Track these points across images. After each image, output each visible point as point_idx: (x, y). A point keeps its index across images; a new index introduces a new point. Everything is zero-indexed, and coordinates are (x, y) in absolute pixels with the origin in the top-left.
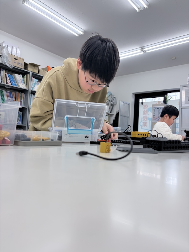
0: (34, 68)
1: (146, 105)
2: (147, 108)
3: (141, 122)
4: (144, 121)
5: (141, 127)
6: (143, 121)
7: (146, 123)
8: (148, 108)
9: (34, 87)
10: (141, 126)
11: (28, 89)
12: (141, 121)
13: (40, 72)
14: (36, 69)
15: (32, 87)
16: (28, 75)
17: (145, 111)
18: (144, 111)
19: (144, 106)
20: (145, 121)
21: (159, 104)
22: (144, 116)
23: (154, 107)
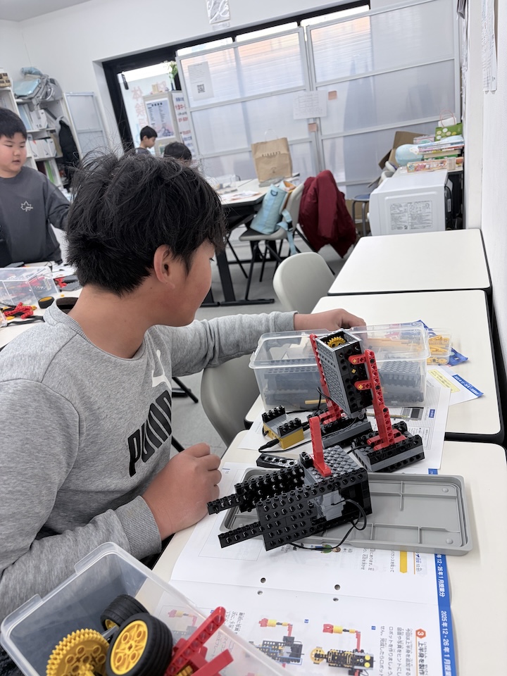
1: (137, 89)
2: (141, 96)
17: (140, 106)
18: (137, 106)
22: (142, 119)
23: (147, 102)
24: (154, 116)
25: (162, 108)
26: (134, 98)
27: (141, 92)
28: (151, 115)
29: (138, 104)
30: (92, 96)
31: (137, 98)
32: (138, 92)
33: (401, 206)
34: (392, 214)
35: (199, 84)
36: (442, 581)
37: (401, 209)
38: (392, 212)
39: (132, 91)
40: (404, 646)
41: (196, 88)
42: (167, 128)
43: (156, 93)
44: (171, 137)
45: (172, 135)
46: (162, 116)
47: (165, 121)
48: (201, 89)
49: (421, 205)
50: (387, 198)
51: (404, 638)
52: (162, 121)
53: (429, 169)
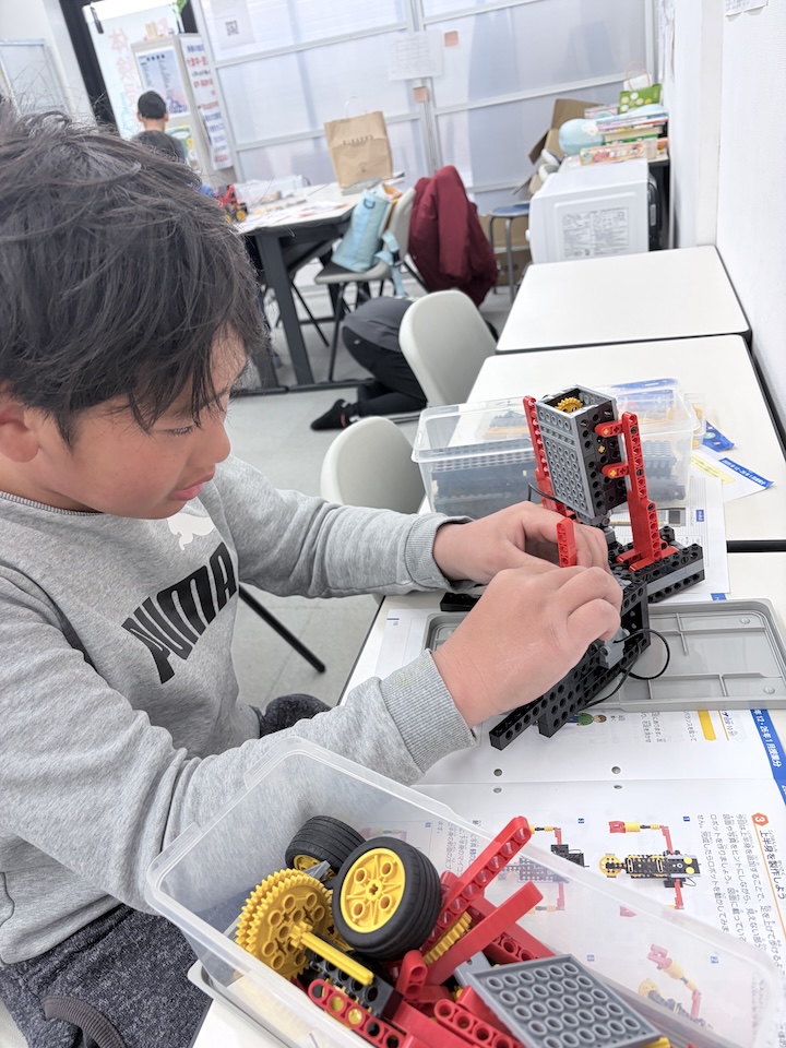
1: (118, 32)
2: (125, 45)
17: (124, 63)
22: (129, 84)
23: (139, 54)
24: (151, 78)
25: (165, 65)
26: (113, 48)
27: (126, 38)
28: (147, 76)
29: (121, 59)
30: (42, 45)
31: (119, 48)
32: (121, 38)
33: (579, 218)
34: (565, 231)
35: (229, 20)
36: (773, 746)
37: (580, 222)
38: (566, 227)
39: (110, 37)
40: (740, 838)
41: (224, 27)
42: (175, 99)
43: (153, 37)
44: (183, 114)
45: (185, 110)
46: (166, 78)
47: (171, 86)
48: (232, 28)
49: (611, 215)
50: (557, 205)
51: (736, 827)
52: (167, 87)
53: (615, 158)
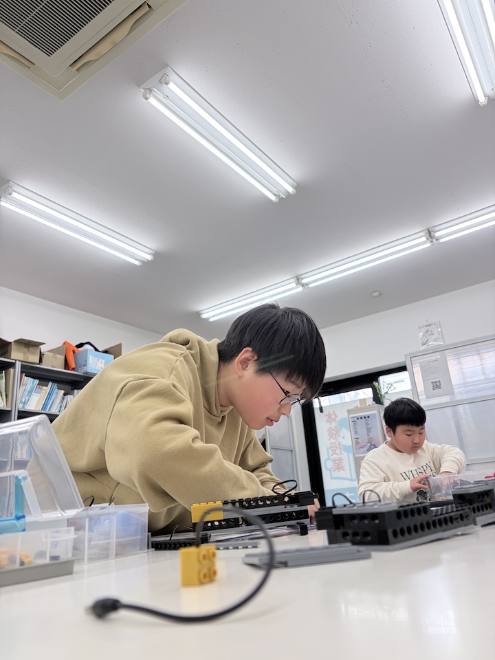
0: (29, 351)
1: (332, 413)
2: (335, 420)
3: (326, 460)
4: (335, 456)
5: (328, 472)
6: (332, 455)
7: (340, 460)
8: (338, 420)
9: (29, 400)
10: (330, 470)
11: (11, 407)
12: (326, 457)
13: (43, 361)
14: (34, 353)
15: (23, 401)
16: (12, 370)
17: (333, 430)
18: (330, 430)
19: (326, 415)
20: (338, 454)
21: (363, 406)
22: (333, 443)
23: (352, 416)
24: (358, 430)
25: (369, 422)
26: (327, 422)
27: (336, 416)
28: (355, 428)
29: (330, 428)
31: (330, 422)
32: (333, 416)
35: (434, 381)
41: (430, 386)
42: (373, 443)
46: (369, 430)
47: (372, 435)
48: (437, 386)
52: (368, 435)
